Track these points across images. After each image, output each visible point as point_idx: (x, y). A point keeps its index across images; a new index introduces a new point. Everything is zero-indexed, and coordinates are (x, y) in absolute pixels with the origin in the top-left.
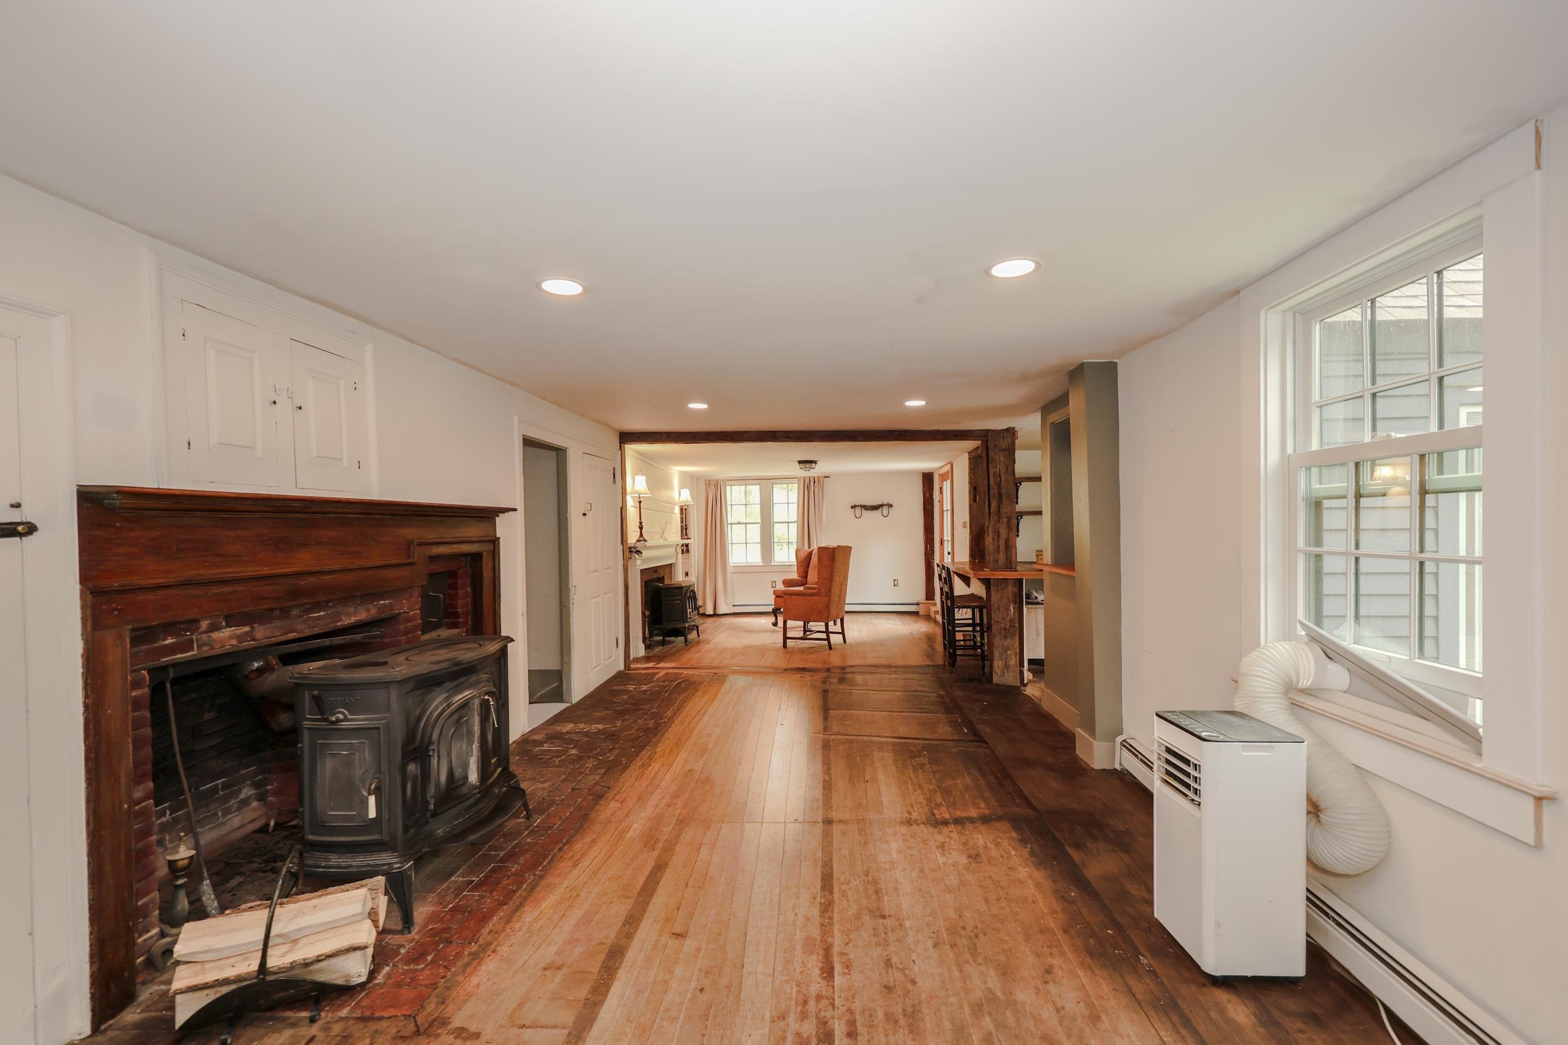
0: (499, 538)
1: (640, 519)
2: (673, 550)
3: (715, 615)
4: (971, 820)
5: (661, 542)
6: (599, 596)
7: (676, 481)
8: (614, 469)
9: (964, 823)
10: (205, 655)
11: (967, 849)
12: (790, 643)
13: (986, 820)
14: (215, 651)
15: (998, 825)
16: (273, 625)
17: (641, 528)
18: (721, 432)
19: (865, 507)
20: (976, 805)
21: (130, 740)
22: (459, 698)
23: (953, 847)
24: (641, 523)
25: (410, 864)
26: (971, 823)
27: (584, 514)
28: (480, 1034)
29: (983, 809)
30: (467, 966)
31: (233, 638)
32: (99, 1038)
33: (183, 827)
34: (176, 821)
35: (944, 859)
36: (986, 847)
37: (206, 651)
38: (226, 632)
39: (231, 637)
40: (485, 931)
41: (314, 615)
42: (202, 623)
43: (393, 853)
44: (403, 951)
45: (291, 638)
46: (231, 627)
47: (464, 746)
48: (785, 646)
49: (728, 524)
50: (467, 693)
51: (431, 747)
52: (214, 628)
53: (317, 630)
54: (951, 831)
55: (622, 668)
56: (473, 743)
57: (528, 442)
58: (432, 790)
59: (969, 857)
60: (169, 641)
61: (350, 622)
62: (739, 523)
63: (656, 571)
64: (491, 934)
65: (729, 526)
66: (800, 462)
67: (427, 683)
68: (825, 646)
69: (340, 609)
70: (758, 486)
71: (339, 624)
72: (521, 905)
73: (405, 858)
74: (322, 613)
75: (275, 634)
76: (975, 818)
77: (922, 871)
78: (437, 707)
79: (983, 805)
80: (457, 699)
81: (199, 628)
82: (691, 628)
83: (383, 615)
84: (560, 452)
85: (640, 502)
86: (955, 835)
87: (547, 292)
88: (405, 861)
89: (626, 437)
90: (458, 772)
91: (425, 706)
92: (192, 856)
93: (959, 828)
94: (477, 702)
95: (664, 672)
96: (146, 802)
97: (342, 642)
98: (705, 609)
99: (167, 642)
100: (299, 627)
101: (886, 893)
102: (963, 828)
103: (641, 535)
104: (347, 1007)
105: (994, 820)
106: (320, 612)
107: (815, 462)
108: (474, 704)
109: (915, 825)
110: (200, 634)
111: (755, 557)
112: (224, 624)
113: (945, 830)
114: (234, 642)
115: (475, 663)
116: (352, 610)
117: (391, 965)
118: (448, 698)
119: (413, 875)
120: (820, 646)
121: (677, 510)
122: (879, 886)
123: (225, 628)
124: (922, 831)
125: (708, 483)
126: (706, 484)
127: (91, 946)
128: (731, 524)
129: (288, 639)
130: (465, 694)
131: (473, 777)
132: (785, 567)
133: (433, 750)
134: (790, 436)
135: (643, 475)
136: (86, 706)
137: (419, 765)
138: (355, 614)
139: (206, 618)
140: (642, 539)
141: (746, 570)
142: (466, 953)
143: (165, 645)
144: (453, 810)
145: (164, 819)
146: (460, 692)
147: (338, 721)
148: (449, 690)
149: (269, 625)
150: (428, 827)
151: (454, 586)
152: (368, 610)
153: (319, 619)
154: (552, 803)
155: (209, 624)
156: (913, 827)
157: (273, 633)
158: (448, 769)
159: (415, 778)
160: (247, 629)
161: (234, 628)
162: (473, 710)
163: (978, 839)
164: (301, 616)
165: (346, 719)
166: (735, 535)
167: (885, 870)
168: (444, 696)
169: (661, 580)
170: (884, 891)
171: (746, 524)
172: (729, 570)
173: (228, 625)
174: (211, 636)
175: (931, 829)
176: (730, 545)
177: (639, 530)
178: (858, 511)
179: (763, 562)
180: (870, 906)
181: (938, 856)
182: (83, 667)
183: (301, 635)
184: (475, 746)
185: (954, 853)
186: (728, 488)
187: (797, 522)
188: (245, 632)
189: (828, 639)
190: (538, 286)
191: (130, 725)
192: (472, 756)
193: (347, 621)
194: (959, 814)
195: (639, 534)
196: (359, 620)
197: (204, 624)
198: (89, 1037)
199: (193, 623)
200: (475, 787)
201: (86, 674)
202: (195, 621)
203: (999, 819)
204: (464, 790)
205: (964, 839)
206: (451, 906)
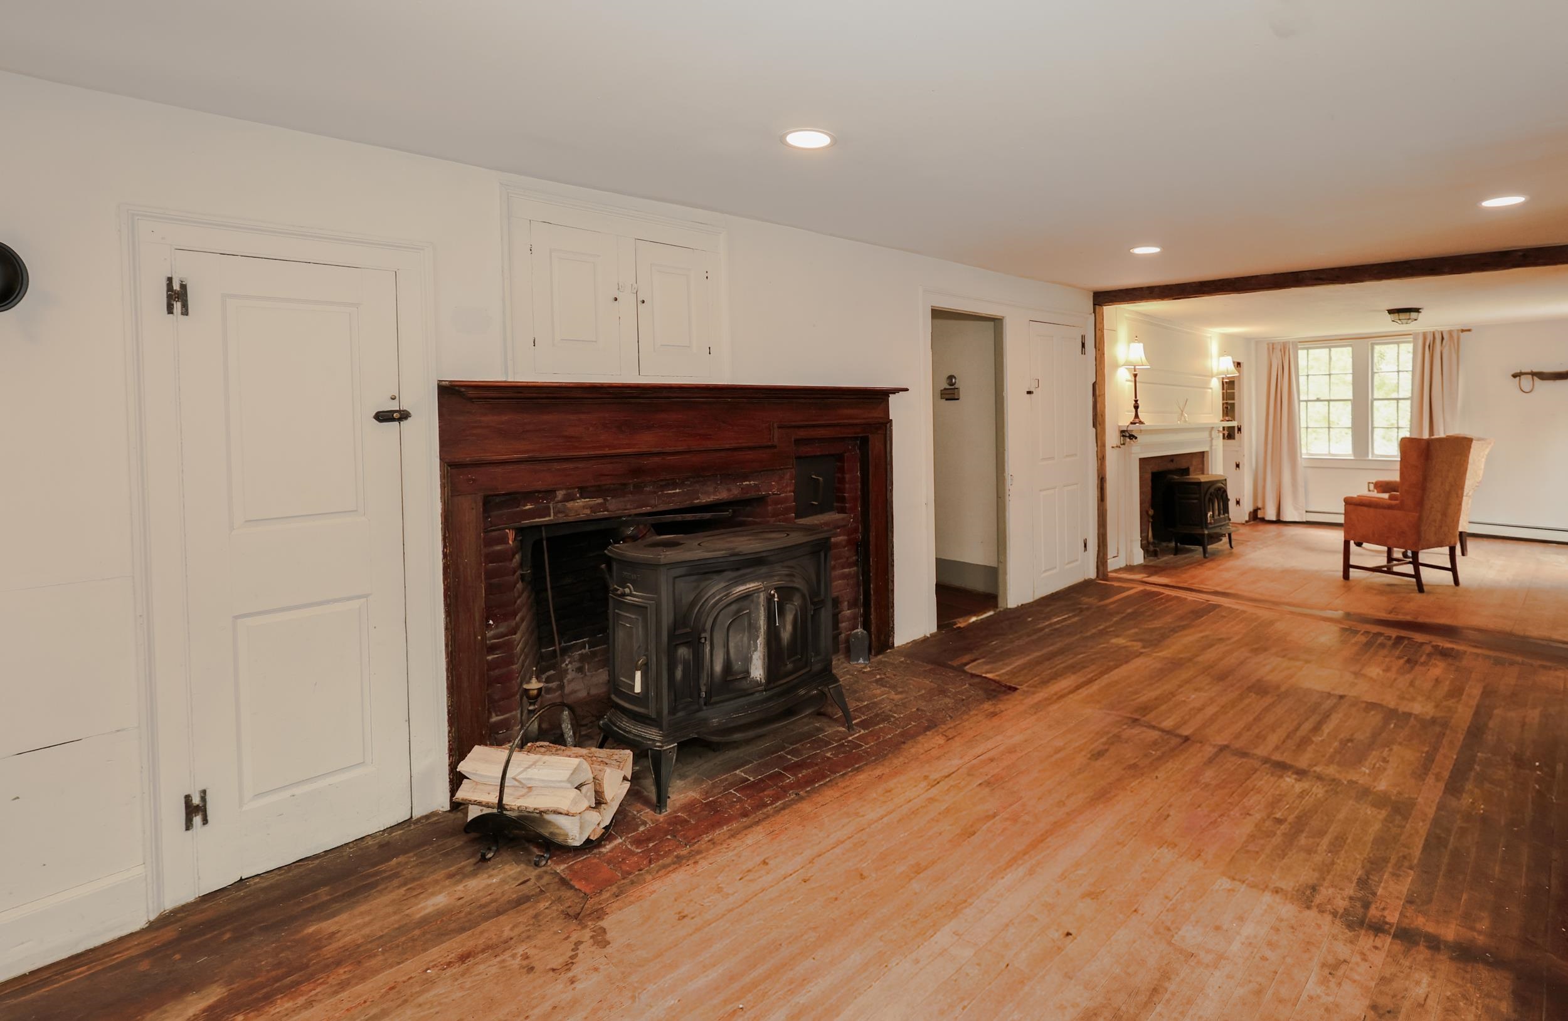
0: (891, 420)
1: (1136, 397)
2: (1206, 434)
3: (1279, 522)
4: (1434, 944)
5: (1179, 424)
6: (1055, 488)
7: (1214, 347)
8: (1083, 337)
9: (1417, 944)
10: (561, 521)
11: (1381, 993)
12: (1353, 572)
13: (1465, 954)
14: (570, 518)
15: (1484, 973)
16: (626, 499)
17: (1136, 407)
18: (1220, 280)
19: (1542, 376)
20: (1468, 919)
21: (483, 586)
22: (740, 589)
23: (1357, 977)
24: (1136, 401)
25: (672, 746)
26: (1429, 948)
27: (1029, 393)
28: (609, 943)
29: (1480, 932)
30: (664, 867)
31: (587, 509)
32: (452, 815)
33: (599, 660)
34: (594, 654)
35: (1319, 990)
36: (1422, 1006)
37: (562, 519)
38: (580, 503)
39: (584, 507)
40: (706, 838)
41: (670, 492)
42: (557, 493)
43: (660, 731)
44: (642, 829)
45: (646, 511)
46: (585, 499)
47: (745, 639)
48: (1346, 576)
49: (1299, 401)
50: (751, 586)
51: (703, 635)
52: (569, 498)
53: (671, 506)
54: (1376, 948)
55: (1092, 574)
56: (758, 637)
57: (938, 314)
58: (704, 679)
59: (1374, 1007)
60: (529, 507)
61: (709, 500)
62: (1318, 400)
63: (1172, 461)
64: (710, 843)
65: (1303, 405)
66: (1391, 312)
67: (705, 570)
68: (1413, 582)
69: (697, 487)
70: (1350, 349)
71: (696, 502)
72: (757, 823)
73: (667, 739)
74: (678, 491)
75: (628, 507)
76: (1446, 942)
77: (1259, 992)
78: (714, 595)
79: (1484, 925)
80: (738, 590)
81: (556, 497)
82: (1216, 538)
83: (748, 496)
84: (996, 322)
85: (1135, 376)
86: (1378, 958)
87: (795, 147)
88: (665, 742)
89: (1102, 298)
90: (737, 665)
91: (700, 593)
92: (541, 688)
93: (1398, 947)
94: (762, 597)
95: (1141, 588)
96: (509, 637)
97: (693, 519)
98: (1264, 513)
99: (527, 507)
100: (653, 502)
101: (1168, 1001)
102: (1406, 953)
103: (1137, 416)
104: (565, 863)
105: (1486, 962)
106: (676, 489)
107: (1417, 310)
108: (759, 597)
109: (1315, 909)
110: (556, 503)
111: (1343, 447)
112: (578, 495)
113: (1366, 941)
114: (588, 511)
115: (764, 554)
116: (711, 489)
117: (623, 839)
118: (727, 587)
119: (675, 757)
120: (1408, 585)
121: (1215, 384)
122: (1167, 984)
123: (579, 499)
124: (1319, 926)
125: (1272, 347)
126: (1268, 349)
127: (449, 742)
128: (1307, 401)
129: (642, 512)
130: (748, 586)
131: (757, 671)
132: (1384, 463)
133: (705, 638)
134: (1322, 276)
135: (1139, 342)
136: (445, 555)
137: (691, 650)
138: (714, 493)
139: (561, 489)
140: (1137, 420)
141: (1328, 466)
142: (675, 853)
143: (526, 510)
144: (732, 702)
145: (583, 651)
146: (744, 583)
147: (624, 595)
148: (730, 580)
149: (622, 499)
150: (701, 714)
151: (841, 470)
152: (729, 490)
153: (674, 496)
154: (887, 718)
155: (564, 495)
156: (1307, 913)
157: (626, 506)
158: (724, 662)
159: (686, 664)
160: (600, 501)
161: (588, 500)
162: (758, 604)
163: (1418, 983)
164: (655, 493)
165: (631, 595)
166: (1309, 416)
167: (1199, 963)
168: (722, 585)
169: (1186, 471)
170: (1167, 996)
171: (1329, 401)
172: (1301, 463)
173: (582, 497)
174: (566, 505)
175: (1338, 928)
176: (1303, 431)
177: (1134, 410)
178: (1526, 382)
179: (1354, 456)
180: (1124, 1008)
181: (1313, 978)
182: (442, 523)
183: (655, 510)
184: (761, 641)
185: (1347, 986)
186: (1302, 354)
187: (1411, 398)
188: (598, 504)
189: (1417, 575)
190: (782, 140)
191: (483, 573)
192: (756, 650)
193: (704, 499)
194: (1421, 922)
195: (1134, 414)
196: (718, 499)
197: (560, 494)
198: (449, 811)
199: (550, 493)
200: (758, 684)
201: (445, 529)
202: (553, 491)
203: (1497, 962)
204: (744, 684)
205: (1388, 973)
206: (711, 799)
